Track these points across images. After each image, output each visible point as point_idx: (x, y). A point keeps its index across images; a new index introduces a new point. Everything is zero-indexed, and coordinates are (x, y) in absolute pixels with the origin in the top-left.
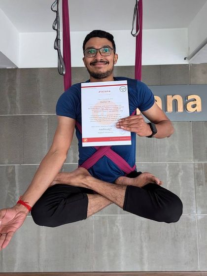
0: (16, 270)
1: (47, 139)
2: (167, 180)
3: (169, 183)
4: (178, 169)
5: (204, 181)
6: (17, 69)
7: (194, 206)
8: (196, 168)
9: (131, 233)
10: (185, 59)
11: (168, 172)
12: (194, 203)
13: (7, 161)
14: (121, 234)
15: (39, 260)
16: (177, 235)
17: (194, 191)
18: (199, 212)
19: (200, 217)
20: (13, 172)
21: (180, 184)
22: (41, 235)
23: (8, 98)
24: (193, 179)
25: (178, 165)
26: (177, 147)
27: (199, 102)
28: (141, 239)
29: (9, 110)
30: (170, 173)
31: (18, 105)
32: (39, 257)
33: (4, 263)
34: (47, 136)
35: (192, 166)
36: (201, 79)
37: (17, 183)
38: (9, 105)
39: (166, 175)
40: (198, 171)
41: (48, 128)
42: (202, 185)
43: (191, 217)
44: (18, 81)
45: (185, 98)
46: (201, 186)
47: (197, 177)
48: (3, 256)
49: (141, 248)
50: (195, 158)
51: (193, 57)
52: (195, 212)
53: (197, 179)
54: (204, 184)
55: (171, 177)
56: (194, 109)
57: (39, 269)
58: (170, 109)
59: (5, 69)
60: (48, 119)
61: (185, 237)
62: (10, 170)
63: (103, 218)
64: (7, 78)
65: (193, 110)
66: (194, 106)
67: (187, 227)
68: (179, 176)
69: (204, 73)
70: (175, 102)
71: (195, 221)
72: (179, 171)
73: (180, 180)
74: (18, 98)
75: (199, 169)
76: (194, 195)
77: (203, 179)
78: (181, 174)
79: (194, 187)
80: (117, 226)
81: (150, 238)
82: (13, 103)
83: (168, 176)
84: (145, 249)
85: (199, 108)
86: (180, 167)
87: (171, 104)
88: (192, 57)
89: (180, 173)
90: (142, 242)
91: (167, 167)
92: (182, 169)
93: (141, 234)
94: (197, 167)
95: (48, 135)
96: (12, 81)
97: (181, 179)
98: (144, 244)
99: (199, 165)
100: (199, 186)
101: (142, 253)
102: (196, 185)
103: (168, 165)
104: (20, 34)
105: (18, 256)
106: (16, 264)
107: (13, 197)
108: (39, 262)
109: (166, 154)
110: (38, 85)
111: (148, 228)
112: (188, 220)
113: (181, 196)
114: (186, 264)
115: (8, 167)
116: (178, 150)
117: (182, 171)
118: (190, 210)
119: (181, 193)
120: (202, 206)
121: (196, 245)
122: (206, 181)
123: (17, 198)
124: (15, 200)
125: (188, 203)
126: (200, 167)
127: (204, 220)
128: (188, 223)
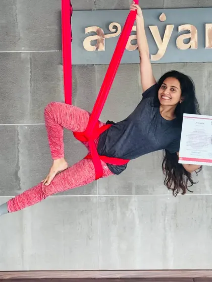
1: (29, 88)
9: (151, 220)
14: (137, 221)
28: (165, 228)
34: (29, 84)
49: (165, 239)
57: (24, 267)
58: (210, 43)
60: (30, 59)
63: (112, 199)
80: (131, 210)
81: (177, 226)
90: (166, 231)
93: (165, 220)
95: (31, 82)
98: (169, 235)
101: (165, 247)
108: (22, 258)
110: (14, 7)
111: (175, 213)
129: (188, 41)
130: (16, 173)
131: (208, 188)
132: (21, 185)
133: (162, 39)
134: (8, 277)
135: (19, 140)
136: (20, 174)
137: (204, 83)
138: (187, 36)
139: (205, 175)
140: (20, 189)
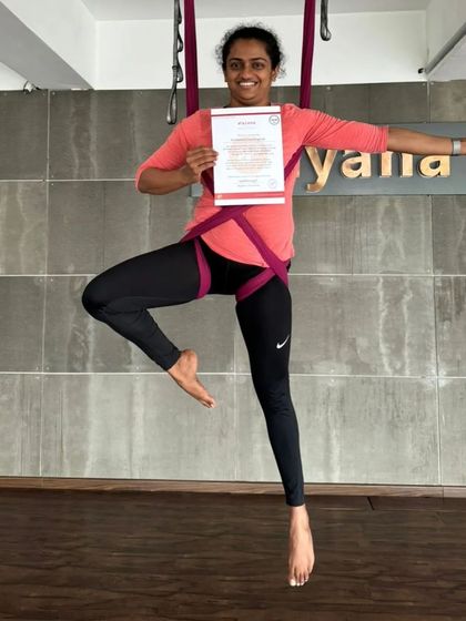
0: (87, 474)
1: (148, 227)
2: (381, 309)
3: (383, 314)
4: (402, 289)
5: (454, 313)
6: (91, 90)
7: (433, 361)
8: (438, 287)
9: (309, 411)
10: (420, 71)
11: (381, 294)
12: (433, 355)
13: (71, 268)
15: (130, 457)
16: (398, 416)
17: (433, 332)
18: (443, 372)
19: (443, 383)
21: (406, 318)
23: (74, 149)
24: (432, 309)
25: (402, 280)
26: (400, 244)
28: (327, 423)
29: (76, 172)
30: (385, 295)
31: (94, 161)
32: (131, 451)
33: (65, 461)
34: (147, 221)
35: (430, 283)
36: (451, 111)
38: (77, 161)
39: (378, 297)
40: (442, 293)
41: (150, 207)
42: (450, 319)
43: (424, 382)
44: (94, 116)
46: (447, 322)
47: (441, 305)
48: (64, 448)
49: (328, 439)
50: (437, 266)
51: (436, 69)
52: (434, 371)
53: (439, 307)
54: (453, 317)
55: (388, 304)
56: (436, 171)
57: (132, 474)
58: (387, 170)
59: (68, 93)
61: (412, 420)
62: (77, 286)
64: (73, 110)
65: (432, 173)
66: (436, 165)
67: (419, 400)
68: (404, 301)
69: (458, 99)
70: (398, 156)
71: (434, 390)
72: (404, 292)
73: (405, 309)
74: (93, 147)
75: (444, 288)
76: (434, 341)
77: (452, 309)
78: (407, 298)
79: (433, 324)
81: (344, 421)
82: (84, 157)
83: (381, 300)
84: (334, 442)
85: (445, 169)
86: (407, 284)
87: (390, 161)
88: (432, 68)
89: (405, 296)
90: (329, 427)
91: (380, 285)
92: (411, 288)
93: (327, 412)
94: (440, 284)
95: (150, 219)
96: (82, 114)
97: (408, 308)
98: (334, 433)
99: (443, 281)
100: (444, 320)
101: (328, 450)
102: (438, 319)
103: (381, 280)
104: (98, 24)
105: (93, 448)
106: (89, 463)
107: (82, 337)
108: (130, 460)
109: (379, 258)
110: (132, 124)
111: (342, 401)
112: (420, 386)
113: (407, 341)
114: (414, 470)
115: (73, 279)
116: (402, 251)
117: (410, 292)
118: (425, 369)
119: (407, 335)
120: (449, 362)
121: (435, 436)
122: (458, 313)
123: (91, 339)
124: (86, 343)
125: (422, 354)
126: (446, 284)
127: (452, 387)
128: (420, 394)
129: (357, 167)
131: (387, 368)
132: (133, 357)
133: (323, 164)
134: (110, 488)
137: (379, 223)
138: (357, 160)
139: (383, 349)
140: (130, 363)
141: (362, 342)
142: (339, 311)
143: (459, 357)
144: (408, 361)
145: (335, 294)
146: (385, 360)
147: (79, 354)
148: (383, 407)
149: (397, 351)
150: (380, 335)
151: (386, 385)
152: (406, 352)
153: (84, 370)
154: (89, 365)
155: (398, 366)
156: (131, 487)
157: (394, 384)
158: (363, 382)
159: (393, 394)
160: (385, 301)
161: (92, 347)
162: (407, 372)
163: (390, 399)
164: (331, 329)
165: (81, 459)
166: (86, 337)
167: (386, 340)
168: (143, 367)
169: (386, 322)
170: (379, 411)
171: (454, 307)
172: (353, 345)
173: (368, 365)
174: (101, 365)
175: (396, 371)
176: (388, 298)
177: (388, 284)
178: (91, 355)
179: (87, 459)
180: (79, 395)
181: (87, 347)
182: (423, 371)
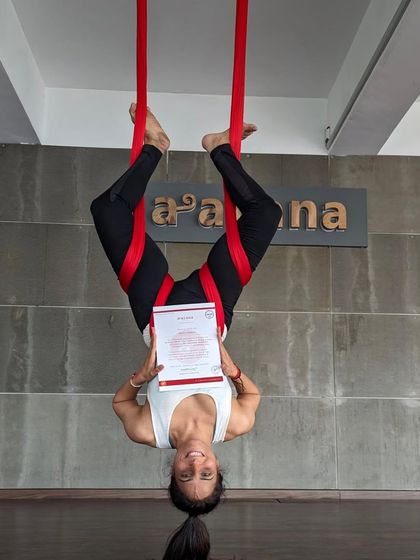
0: (20, 485)
1: (86, 265)
2: (289, 339)
3: (291, 344)
4: (306, 323)
5: (349, 343)
6: (38, 146)
7: (331, 383)
8: (336, 323)
11: (289, 329)
12: (331, 378)
13: (13, 299)
15: (63, 467)
16: (302, 430)
17: (332, 359)
18: (340, 392)
19: (339, 402)
20: (24, 318)
21: (309, 348)
22: (70, 425)
23: (20, 194)
24: (331, 340)
25: (306, 317)
26: (306, 288)
27: (342, 213)
30: (292, 329)
31: (38, 206)
34: (86, 261)
35: (330, 319)
36: (348, 180)
37: (30, 338)
38: (22, 206)
39: (286, 331)
40: (339, 327)
41: (89, 248)
42: (346, 349)
43: (324, 401)
44: (40, 167)
45: (321, 208)
46: (343, 352)
47: (338, 337)
49: (242, 450)
50: (336, 306)
52: (332, 393)
53: (337, 339)
54: (349, 348)
55: (294, 336)
56: (334, 225)
57: (63, 482)
59: (17, 146)
60: (89, 233)
62: (18, 315)
64: (21, 160)
65: (332, 226)
66: (335, 220)
67: (319, 416)
68: (308, 333)
69: (353, 171)
70: (305, 211)
71: (332, 408)
72: (308, 326)
73: (309, 340)
74: (38, 194)
75: (341, 323)
76: (332, 366)
77: (347, 340)
78: (310, 331)
79: (331, 352)
82: (29, 202)
83: (289, 333)
85: (342, 223)
86: (310, 319)
87: (298, 215)
91: (289, 320)
92: (314, 323)
94: (337, 320)
96: (29, 165)
97: (311, 340)
99: (341, 317)
100: (341, 349)
101: (242, 460)
102: (335, 348)
103: (290, 317)
104: (47, 90)
106: (22, 475)
107: (21, 360)
108: (62, 471)
109: (288, 298)
112: (321, 405)
113: (310, 366)
114: (315, 477)
115: (14, 309)
116: (307, 293)
117: (313, 326)
118: (325, 390)
119: (310, 362)
120: (344, 384)
121: (333, 447)
122: (352, 343)
123: (29, 362)
124: (25, 366)
125: (321, 378)
126: (343, 320)
127: (347, 406)
128: (321, 411)
130: (62, 365)
131: (293, 390)
132: (68, 379)
134: (40, 497)
135: (69, 325)
136: (68, 366)
137: (289, 269)
139: (290, 373)
140: (66, 384)
141: (273, 367)
142: (253, 342)
143: (353, 380)
144: (310, 383)
145: (251, 328)
146: (291, 383)
147: (18, 376)
148: (289, 423)
149: (301, 376)
150: (288, 361)
151: (292, 403)
152: (309, 376)
153: (22, 390)
154: (27, 386)
155: (302, 387)
156: (62, 494)
157: (299, 402)
158: (272, 401)
159: (298, 411)
160: (293, 333)
161: (30, 369)
162: (310, 393)
163: (295, 415)
164: (247, 357)
165: (14, 471)
166: (24, 360)
167: (292, 366)
168: (78, 388)
169: (293, 351)
170: (286, 426)
171: (349, 340)
172: (264, 369)
173: (277, 387)
174: (38, 385)
175: (300, 392)
176: (294, 330)
177: (295, 320)
178: (29, 376)
179: (20, 471)
180: (15, 413)
181: (26, 369)
182: (323, 391)
